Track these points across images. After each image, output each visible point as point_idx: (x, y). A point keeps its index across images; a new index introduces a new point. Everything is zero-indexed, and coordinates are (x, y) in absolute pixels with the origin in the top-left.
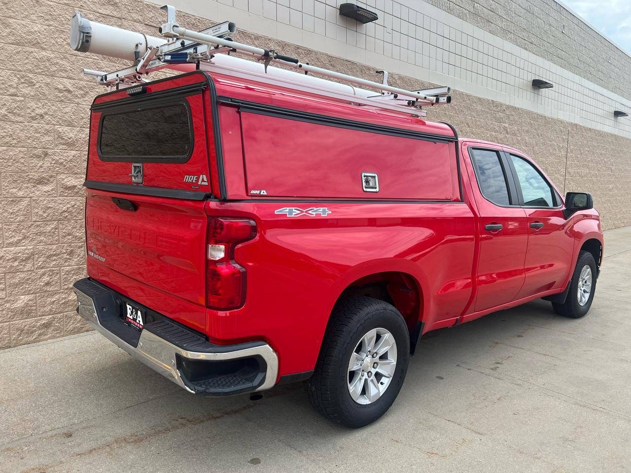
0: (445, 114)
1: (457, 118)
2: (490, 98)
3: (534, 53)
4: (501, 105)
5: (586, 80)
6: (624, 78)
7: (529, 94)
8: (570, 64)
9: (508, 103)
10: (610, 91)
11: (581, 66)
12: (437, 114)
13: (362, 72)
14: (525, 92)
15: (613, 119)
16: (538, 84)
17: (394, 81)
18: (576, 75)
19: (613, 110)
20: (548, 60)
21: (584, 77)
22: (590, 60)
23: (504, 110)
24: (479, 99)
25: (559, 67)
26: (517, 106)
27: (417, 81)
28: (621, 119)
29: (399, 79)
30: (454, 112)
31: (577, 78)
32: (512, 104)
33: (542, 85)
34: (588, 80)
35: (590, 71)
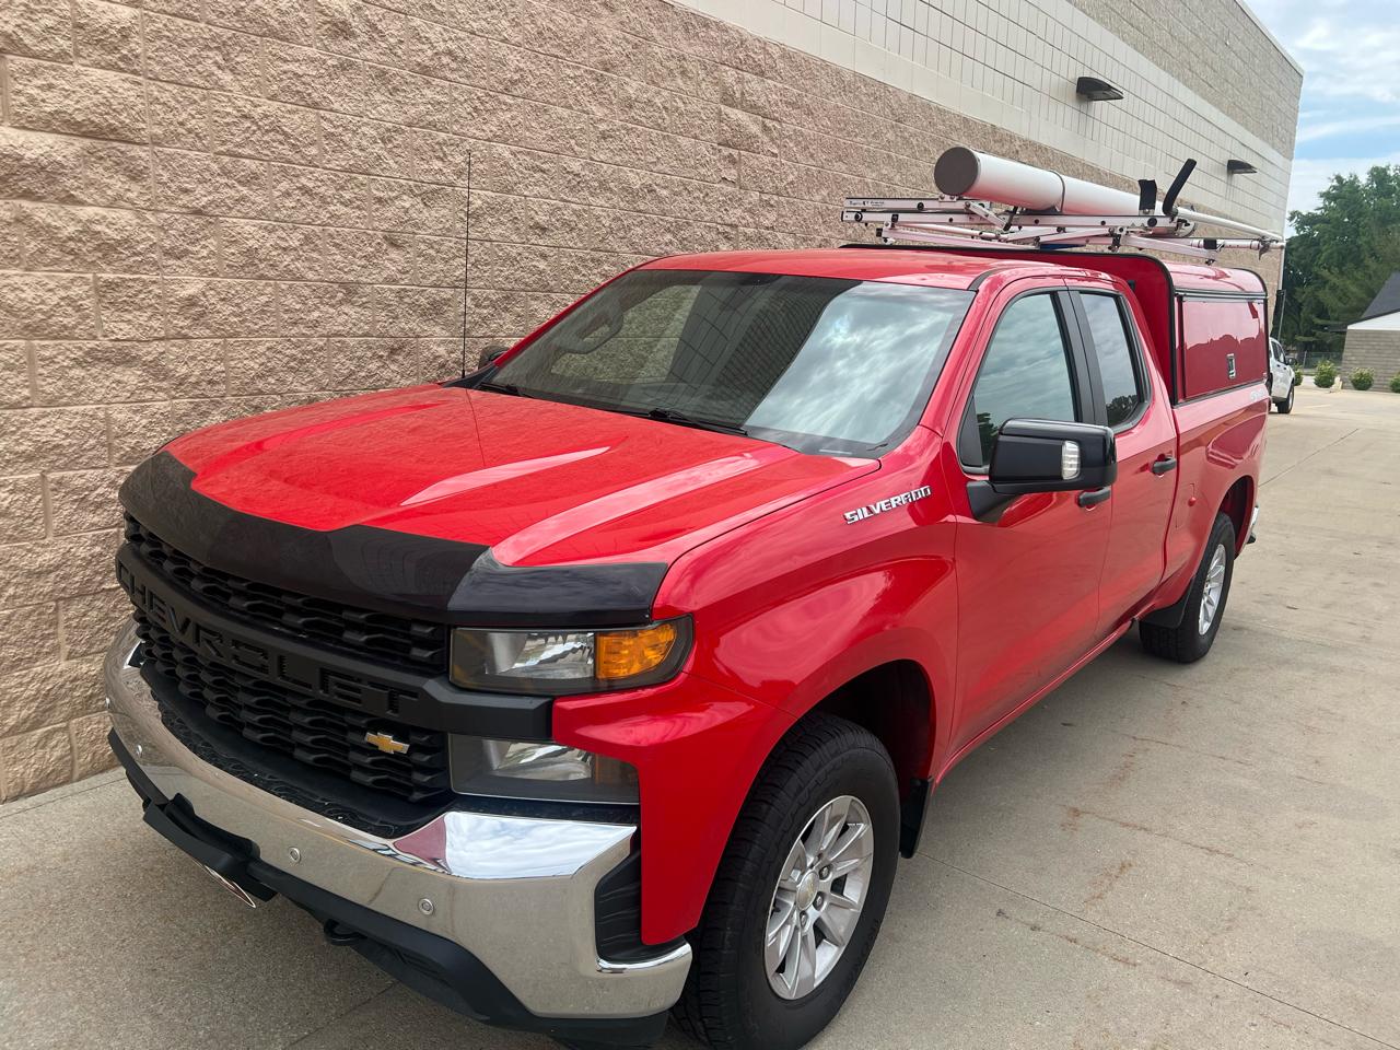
0: (889, 156)
1: (914, 170)
2: (990, 121)
3: (1084, 11)
4: (1012, 138)
5: (1181, 85)
6: (1251, 84)
7: (1068, 112)
8: (1153, 44)
9: (1024, 135)
10: (1223, 112)
11: (1174, 49)
12: (870, 157)
13: (687, 30)
14: (1061, 106)
15: (1224, 178)
16: (1090, 90)
17: (769, 61)
18: (1163, 73)
19: (1226, 157)
20: (1110, 30)
21: (1178, 77)
22: (1191, 37)
23: (1017, 152)
24: (966, 120)
25: (1131, 50)
26: (1044, 142)
27: (825, 65)
28: (1239, 178)
29: (782, 57)
30: (909, 152)
31: (1164, 79)
32: (1033, 138)
33: (1096, 93)
34: (1185, 84)
35: (1189, 63)
